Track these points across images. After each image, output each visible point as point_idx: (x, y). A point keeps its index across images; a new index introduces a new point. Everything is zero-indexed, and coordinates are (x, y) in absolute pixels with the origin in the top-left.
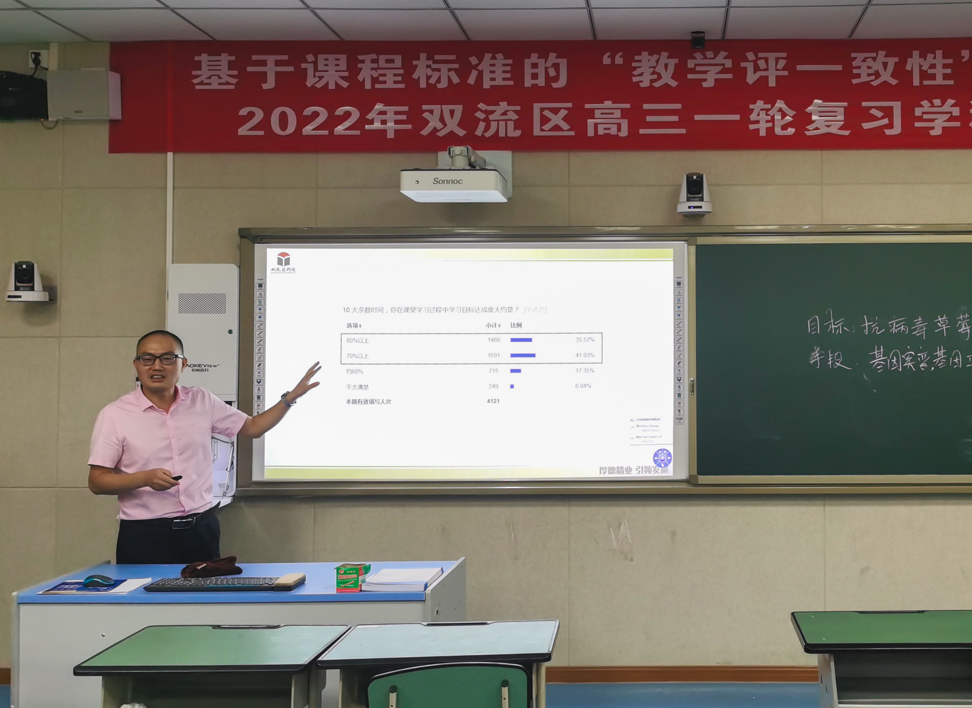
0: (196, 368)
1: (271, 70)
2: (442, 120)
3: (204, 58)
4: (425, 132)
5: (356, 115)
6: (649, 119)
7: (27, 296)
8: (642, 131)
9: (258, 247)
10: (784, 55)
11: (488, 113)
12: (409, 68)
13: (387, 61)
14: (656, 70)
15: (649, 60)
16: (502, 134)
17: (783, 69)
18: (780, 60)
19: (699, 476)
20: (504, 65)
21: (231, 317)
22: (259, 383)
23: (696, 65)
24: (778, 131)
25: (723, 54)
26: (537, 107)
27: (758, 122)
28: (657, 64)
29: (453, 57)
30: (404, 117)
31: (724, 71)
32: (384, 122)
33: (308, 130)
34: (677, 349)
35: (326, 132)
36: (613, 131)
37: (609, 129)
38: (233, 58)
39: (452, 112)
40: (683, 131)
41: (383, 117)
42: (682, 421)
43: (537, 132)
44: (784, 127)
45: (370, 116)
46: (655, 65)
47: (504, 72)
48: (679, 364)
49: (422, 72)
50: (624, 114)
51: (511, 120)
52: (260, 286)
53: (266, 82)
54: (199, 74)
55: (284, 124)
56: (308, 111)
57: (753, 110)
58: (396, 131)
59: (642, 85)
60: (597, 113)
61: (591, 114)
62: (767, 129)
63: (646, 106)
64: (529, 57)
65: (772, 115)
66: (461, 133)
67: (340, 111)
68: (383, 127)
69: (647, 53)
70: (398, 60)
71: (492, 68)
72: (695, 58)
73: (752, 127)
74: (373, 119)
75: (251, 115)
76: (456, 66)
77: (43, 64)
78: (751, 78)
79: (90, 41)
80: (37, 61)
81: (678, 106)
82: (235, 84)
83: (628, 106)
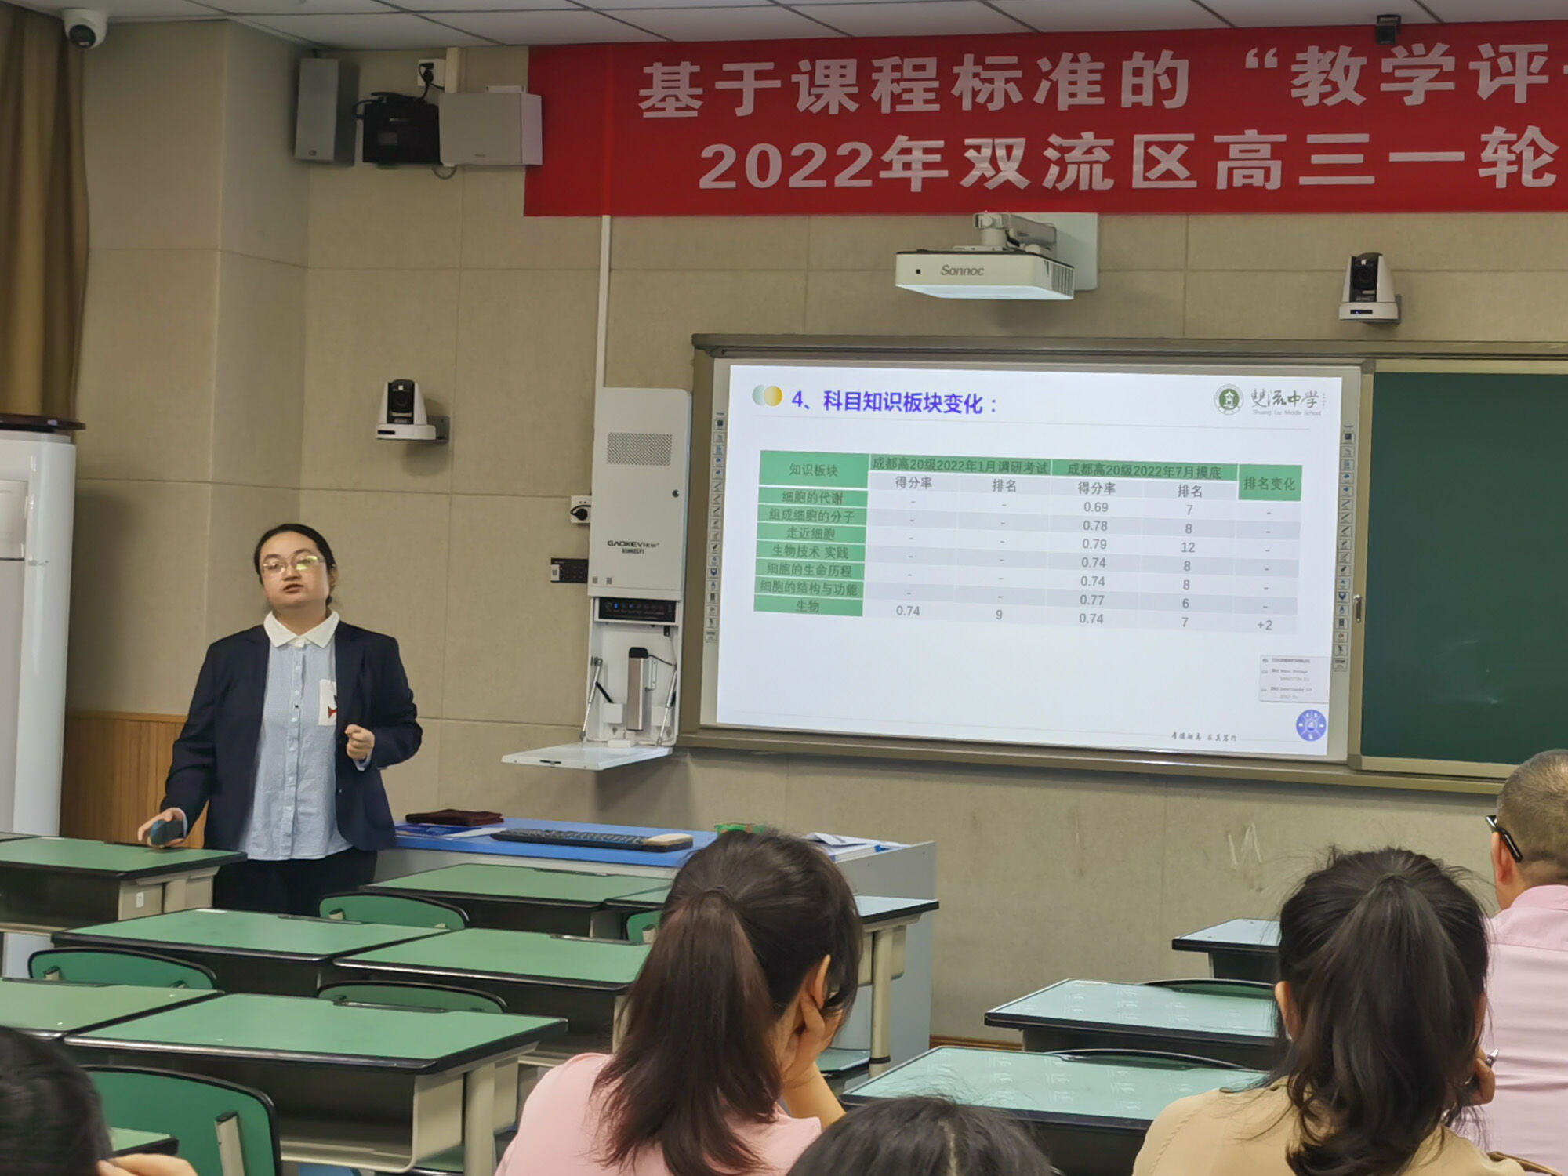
0: (628, 547)
1: (749, 86)
2: (993, 161)
3: (657, 70)
4: (968, 181)
5: (866, 154)
6: (1316, 159)
7: (403, 431)
8: (1304, 181)
9: (719, 363)
10: (1544, 47)
11: (1064, 150)
12: (947, 78)
13: (917, 68)
14: (1329, 78)
15: (1319, 61)
16: (1084, 186)
17: (1541, 72)
18: (1536, 58)
19: (1363, 757)
20: (1091, 71)
21: (677, 472)
22: (714, 574)
23: (1395, 68)
24: (1527, 179)
25: (1441, 47)
26: (1139, 139)
27: (1493, 164)
28: (1332, 66)
29: (1014, 60)
30: (937, 158)
31: (1442, 77)
32: (907, 166)
33: (797, 181)
34: (1340, 546)
35: (822, 183)
36: (1258, 180)
37: (1251, 177)
38: (696, 69)
39: (1009, 149)
40: (1369, 180)
41: (906, 158)
42: (1344, 665)
43: (1138, 182)
44: (1538, 173)
45: (886, 157)
46: (1328, 68)
47: (1091, 83)
48: (1343, 570)
49: (967, 83)
50: (1277, 151)
51: (1098, 162)
52: (720, 423)
53: (740, 104)
54: (649, 94)
55: (763, 170)
56: (798, 151)
57: (1485, 144)
58: (925, 180)
59: (1307, 103)
60: (1234, 151)
61: (1223, 152)
62: (1509, 175)
63: (1312, 139)
64: (1130, 58)
65: (1518, 152)
66: (1022, 182)
67: (844, 150)
68: (906, 174)
69: (1316, 48)
70: (931, 64)
71: (1073, 77)
72: (1394, 56)
73: (1483, 172)
74: (891, 162)
75: (719, 157)
76: (1018, 74)
77: (437, 81)
78: (1486, 88)
79: (499, 45)
80: (428, 77)
81: (1364, 138)
82: (699, 110)
83: (1282, 138)
